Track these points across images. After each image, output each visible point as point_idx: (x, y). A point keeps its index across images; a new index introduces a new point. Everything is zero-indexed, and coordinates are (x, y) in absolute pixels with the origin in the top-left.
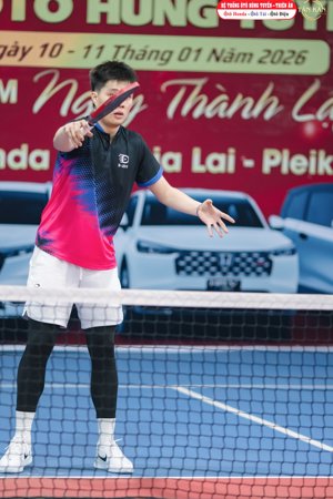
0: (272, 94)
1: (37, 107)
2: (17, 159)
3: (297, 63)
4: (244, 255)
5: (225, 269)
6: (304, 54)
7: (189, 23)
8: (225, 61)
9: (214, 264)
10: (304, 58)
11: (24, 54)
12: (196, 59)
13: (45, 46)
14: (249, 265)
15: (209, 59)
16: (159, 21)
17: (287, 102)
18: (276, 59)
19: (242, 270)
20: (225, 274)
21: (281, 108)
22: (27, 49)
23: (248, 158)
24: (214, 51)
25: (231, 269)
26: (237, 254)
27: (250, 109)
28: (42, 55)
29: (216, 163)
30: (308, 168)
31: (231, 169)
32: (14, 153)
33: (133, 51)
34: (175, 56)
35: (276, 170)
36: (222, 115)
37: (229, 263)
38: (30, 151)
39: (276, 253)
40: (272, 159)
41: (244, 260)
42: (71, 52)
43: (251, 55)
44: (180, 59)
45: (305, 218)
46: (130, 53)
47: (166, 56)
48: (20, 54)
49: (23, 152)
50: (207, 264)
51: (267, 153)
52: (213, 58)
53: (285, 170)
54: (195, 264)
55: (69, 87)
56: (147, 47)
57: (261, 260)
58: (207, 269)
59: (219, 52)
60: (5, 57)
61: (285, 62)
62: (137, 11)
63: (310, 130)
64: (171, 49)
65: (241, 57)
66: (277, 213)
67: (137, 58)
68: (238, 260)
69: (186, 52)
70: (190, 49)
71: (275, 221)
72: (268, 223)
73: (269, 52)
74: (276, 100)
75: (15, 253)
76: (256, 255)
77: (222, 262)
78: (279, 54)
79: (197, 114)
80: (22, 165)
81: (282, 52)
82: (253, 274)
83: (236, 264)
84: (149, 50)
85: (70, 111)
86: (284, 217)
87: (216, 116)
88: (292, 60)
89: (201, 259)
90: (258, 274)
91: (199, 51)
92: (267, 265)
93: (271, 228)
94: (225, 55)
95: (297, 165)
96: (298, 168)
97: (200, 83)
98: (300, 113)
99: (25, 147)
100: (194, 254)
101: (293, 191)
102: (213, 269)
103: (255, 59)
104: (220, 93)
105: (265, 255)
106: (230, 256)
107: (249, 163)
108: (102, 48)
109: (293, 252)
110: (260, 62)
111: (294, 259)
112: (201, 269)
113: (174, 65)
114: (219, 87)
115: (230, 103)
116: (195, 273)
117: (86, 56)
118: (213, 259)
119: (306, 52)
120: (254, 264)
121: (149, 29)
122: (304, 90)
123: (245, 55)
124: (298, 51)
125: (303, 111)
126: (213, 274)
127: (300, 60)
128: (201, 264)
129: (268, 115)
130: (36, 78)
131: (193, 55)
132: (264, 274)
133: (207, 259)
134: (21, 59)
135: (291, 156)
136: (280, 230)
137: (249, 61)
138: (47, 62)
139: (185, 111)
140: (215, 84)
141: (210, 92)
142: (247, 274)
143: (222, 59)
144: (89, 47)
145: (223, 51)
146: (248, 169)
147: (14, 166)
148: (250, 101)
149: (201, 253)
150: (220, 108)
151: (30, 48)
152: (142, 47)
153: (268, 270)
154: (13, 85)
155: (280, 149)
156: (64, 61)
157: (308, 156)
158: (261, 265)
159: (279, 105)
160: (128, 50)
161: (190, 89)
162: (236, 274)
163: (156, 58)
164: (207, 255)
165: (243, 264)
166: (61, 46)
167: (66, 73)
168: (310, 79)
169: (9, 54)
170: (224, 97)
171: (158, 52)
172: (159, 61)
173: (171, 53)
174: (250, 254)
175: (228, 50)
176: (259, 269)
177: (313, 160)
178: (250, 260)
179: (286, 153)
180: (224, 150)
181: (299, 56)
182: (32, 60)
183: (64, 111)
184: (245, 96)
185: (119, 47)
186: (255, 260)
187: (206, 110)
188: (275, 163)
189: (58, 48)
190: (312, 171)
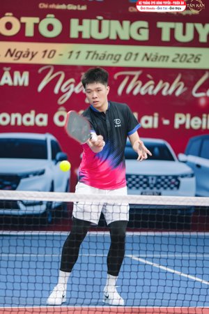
0: (181, 80)
1: (40, 88)
2: (28, 119)
3: (195, 62)
4: (163, 178)
5: (152, 186)
6: (199, 57)
7: (131, 38)
8: (152, 60)
9: (145, 183)
10: (199, 59)
11: (33, 56)
12: (135, 59)
13: (45, 52)
14: (166, 183)
15: (143, 59)
16: (113, 37)
17: (189, 85)
18: (183, 60)
19: (162, 186)
20: (151, 188)
21: (186, 89)
22: (34, 53)
23: (166, 118)
24: (146, 55)
25: (155, 186)
26: (159, 177)
27: (167, 89)
28: (44, 56)
29: (147, 122)
30: (201, 125)
31: (156, 125)
32: (26, 116)
33: (98, 55)
34: (123, 57)
35: (182, 126)
36: (150, 93)
37: (154, 182)
38: (36, 114)
39: (183, 176)
40: (180, 120)
41: (163, 180)
42: (61, 55)
43: (168, 57)
44: (125, 59)
45: (199, 155)
46: (95, 56)
47: (117, 58)
48: (30, 56)
49: (32, 115)
50: (141, 183)
51: (177, 116)
52: (145, 59)
53: (187, 126)
54: (134, 182)
55: (59, 76)
56: (106, 52)
57: (173, 180)
58: (141, 186)
59: (148, 55)
60: (21, 58)
61: (188, 61)
62: (100, 30)
63: (203, 102)
64: (120, 53)
65: (162, 58)
66: (183, 152)
67: (100, 59)
68: (159, 180)
69: (129, 55)
70: (131, 54)
71: (182, 157)
72: (178, 158)
73: (179, 55)
74: (182, 84)
75: (27, 176)
76: (170, 178)
77: (150, 182)
78: (184, 57)
79: (135, 92)
80: (31, 123)
81: (186, 55)
82: (169, 188)
83: (158, 183)
84: (107, 54)
85: (60, 91)
86: (187, 154)
87: (147, 94)
88: (192, 60)
89: (137, 180)
90: (172, 188)
91: (137, 54)
92: (177, 183)
93: (180, 161)
94: (152, 57)
95: (195, 123)
96: (196, 125)
97: (137, 74)
98: (197, 92)
99: (33, 112)
100: (134, 177)
101: (193, 139)
102: (145, 185)
103: (170, 60)
104: (149, 80)
105: (175, 177)
106: (155, 178)
107: (166, 122)
108: (79, 52)
109: (192, 175)
110: (173, 61)
111: (193, 180)
112: (137, 185)
113: (122, 63)
114: (149, 76)
115: (155, 86)
116: (134, 188)
117: (70, 57)
118: (145, 180)
119: (200, 55)
120: (169, 183)
121: (107, 41)
122: (199, 78)
123: (164, 57)
124: (195, 54)
125: (199, 91)
126: (144, 188)
127: (197, 60)
128: (137, 183)
129: (178, 93)
130: (40, 71)
131: (133, 57)
132: (175, 188)
133: (141, 180)
134: (31, 59)
135: (191, 118)
136: (185, 162)
137: (167, 60)
138: (46, 61)
139: (128, 90)
140: (147, 74)
141: (143, 79)
142: (165, 188)
143: (150, 60)
144: (71, 52)
145: (151, 55)
146: (166, 126)
147: (26, 123)
148: (167, 85)
149: (137, 176)
150: (149, 89)
151: (36, 53)
152: (103, 52)
153: (178, 186)
154: (26, 75)
155: (185, 114)
156: (56, 60)
157: (201, 118)
158: (173, 183)
159: (185, 86)
160: (95, 54)
161: (131, 77)
162: (158, 188)
163: (111, 59)
164: (141, 177)
165: (163, 183)
166: (55, 51)
167: (58, 68)
168: (202, 72)
169: (24, 56)
170: (152, 82)
171: (112, 55)
172: (113, 60)
173: (120, 55)
174: (167, 177)
175: (154, 54)
176: (172, 186)
177: (204, 120)
178: (166, 180)
179: (188, 116)
180: (151, 114)
181: (197, 58)
182: (37, 60)
183: (56, 91)
184: (164, 82)
185: (89, 52)
186: (170, 180)
187: (141, 90)
188: (182, 122)
189: (53, 52)
190: (204, 127)
